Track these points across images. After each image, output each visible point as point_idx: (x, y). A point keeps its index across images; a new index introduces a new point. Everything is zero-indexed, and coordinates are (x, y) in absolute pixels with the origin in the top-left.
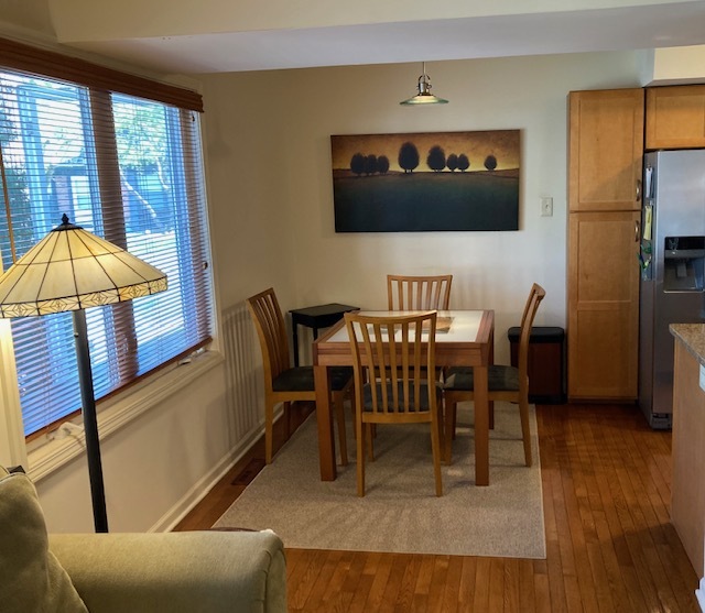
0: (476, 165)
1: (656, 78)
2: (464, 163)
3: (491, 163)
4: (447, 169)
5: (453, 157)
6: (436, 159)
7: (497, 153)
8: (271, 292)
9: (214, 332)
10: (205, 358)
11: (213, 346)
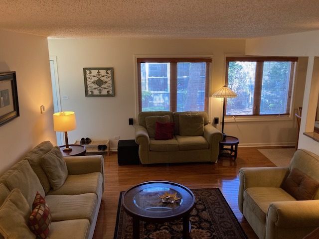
9: (290, 113)
10: (284, 118)
11: (290, 116)
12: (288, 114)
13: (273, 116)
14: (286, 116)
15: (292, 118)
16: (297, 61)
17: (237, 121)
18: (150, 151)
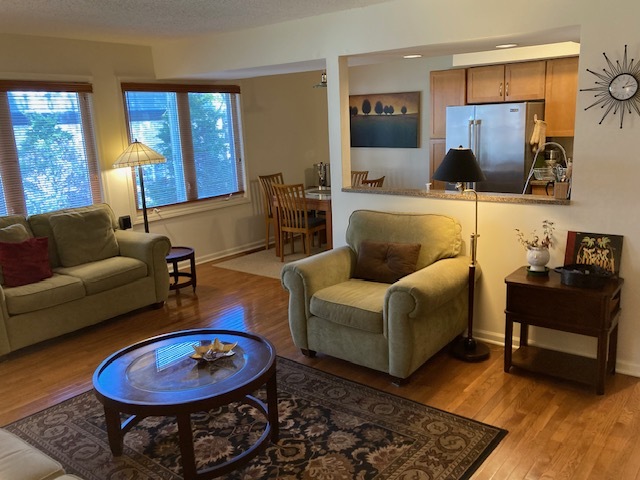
0: (397, 112)
1: (454, 65)
2: (391, 110)
3: (404, 110)
4: (383, 113)
5: (386, 107)
6: (379, 108)
7: (407, 105)
8: (280, 174)
9: (245, 189)
10: (238, 199)
11: (245, 195)
12: (242, 192)
13: (221, 199)
14: (240, 196)
15: (250, 199)
16: (239, 93)
17: (164, 217)
18: (11, 315)
